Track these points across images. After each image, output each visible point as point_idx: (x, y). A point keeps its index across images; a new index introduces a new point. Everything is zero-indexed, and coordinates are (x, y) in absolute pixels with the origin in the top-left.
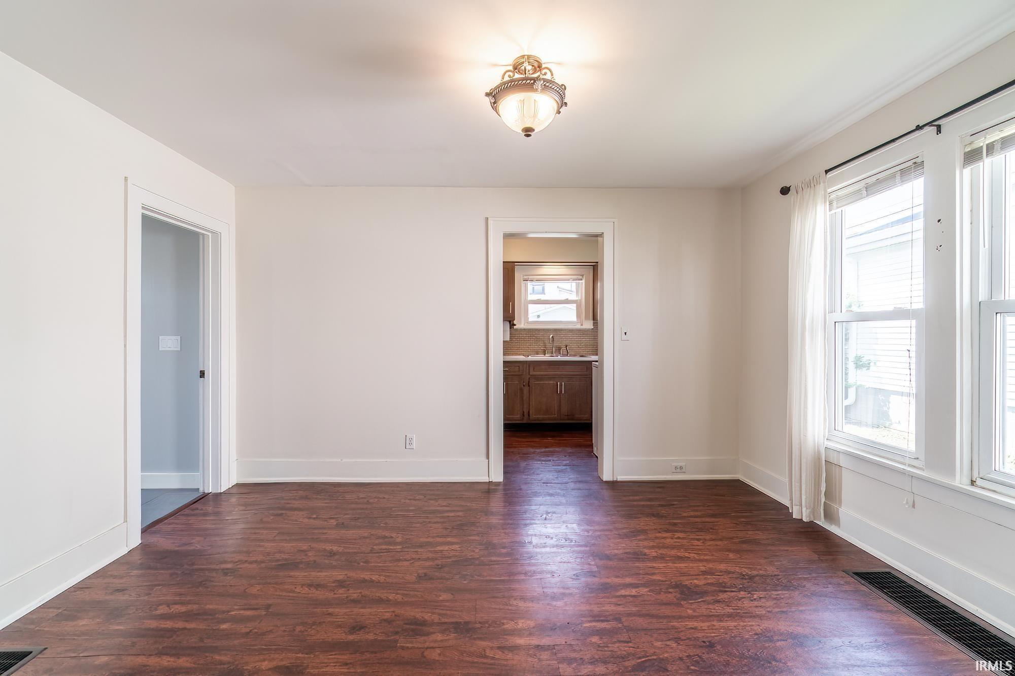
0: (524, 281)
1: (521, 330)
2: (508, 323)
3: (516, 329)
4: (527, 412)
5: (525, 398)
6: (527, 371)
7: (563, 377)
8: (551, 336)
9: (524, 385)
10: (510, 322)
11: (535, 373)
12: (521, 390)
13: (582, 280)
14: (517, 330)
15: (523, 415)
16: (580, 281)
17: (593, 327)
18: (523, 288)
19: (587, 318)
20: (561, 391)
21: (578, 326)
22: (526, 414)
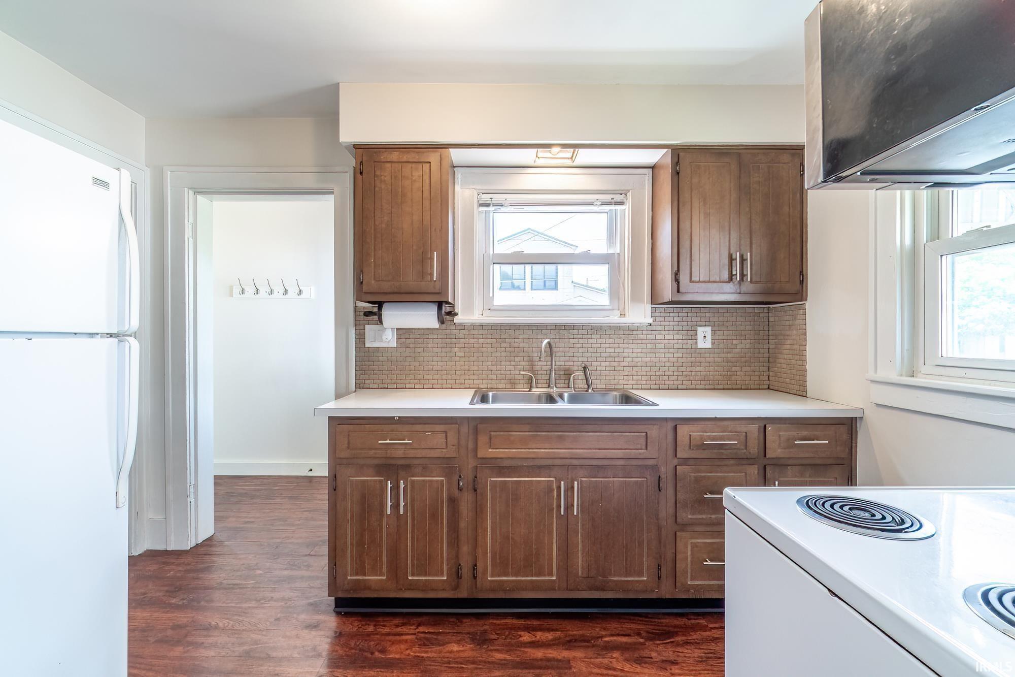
0: (481, 205)
1: (474, 327)
2: (435, 308)
3: (460, 325)
4: (470, 565)
5: (463, 524)
6: (471, 445)
7: (575, 466)
8: (546, 341)
9: (460, 489)
10: (440, 305)
11: (491, 452)
12: (453, 502)
13: (622, 203)
14: (462, 327)
15: (459, 577)
16: (619, 208)
17: (650, 321)
18: (479, 226)
19: (636, 297)
20: (570, 506)
21: (614, 318)
22: (466, 572)
